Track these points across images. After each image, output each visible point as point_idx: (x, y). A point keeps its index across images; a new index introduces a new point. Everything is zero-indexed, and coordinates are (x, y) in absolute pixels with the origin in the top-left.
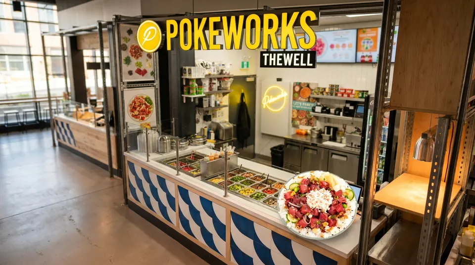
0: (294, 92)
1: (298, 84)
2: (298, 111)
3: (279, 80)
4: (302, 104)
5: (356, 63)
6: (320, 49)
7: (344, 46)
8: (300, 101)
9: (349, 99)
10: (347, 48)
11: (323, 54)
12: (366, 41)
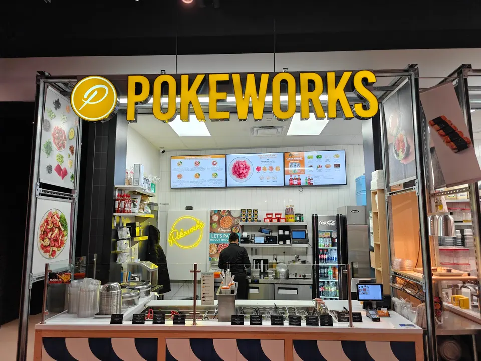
0: (212, 222)
1: (216, 212)
2: (218, 245)
3: (189, 208)
4: (223, 236)
5: (285, 186)
6: (244, 172)
7: (271, 169)
8: (220, 233)
9: (279, 224)
10: (274, 171)
11: (247, 177)
12: (293, 164)
